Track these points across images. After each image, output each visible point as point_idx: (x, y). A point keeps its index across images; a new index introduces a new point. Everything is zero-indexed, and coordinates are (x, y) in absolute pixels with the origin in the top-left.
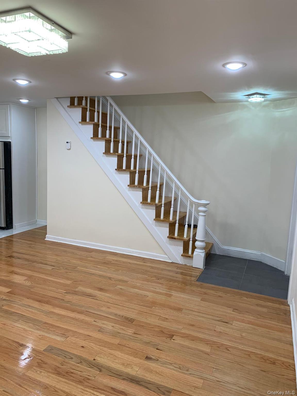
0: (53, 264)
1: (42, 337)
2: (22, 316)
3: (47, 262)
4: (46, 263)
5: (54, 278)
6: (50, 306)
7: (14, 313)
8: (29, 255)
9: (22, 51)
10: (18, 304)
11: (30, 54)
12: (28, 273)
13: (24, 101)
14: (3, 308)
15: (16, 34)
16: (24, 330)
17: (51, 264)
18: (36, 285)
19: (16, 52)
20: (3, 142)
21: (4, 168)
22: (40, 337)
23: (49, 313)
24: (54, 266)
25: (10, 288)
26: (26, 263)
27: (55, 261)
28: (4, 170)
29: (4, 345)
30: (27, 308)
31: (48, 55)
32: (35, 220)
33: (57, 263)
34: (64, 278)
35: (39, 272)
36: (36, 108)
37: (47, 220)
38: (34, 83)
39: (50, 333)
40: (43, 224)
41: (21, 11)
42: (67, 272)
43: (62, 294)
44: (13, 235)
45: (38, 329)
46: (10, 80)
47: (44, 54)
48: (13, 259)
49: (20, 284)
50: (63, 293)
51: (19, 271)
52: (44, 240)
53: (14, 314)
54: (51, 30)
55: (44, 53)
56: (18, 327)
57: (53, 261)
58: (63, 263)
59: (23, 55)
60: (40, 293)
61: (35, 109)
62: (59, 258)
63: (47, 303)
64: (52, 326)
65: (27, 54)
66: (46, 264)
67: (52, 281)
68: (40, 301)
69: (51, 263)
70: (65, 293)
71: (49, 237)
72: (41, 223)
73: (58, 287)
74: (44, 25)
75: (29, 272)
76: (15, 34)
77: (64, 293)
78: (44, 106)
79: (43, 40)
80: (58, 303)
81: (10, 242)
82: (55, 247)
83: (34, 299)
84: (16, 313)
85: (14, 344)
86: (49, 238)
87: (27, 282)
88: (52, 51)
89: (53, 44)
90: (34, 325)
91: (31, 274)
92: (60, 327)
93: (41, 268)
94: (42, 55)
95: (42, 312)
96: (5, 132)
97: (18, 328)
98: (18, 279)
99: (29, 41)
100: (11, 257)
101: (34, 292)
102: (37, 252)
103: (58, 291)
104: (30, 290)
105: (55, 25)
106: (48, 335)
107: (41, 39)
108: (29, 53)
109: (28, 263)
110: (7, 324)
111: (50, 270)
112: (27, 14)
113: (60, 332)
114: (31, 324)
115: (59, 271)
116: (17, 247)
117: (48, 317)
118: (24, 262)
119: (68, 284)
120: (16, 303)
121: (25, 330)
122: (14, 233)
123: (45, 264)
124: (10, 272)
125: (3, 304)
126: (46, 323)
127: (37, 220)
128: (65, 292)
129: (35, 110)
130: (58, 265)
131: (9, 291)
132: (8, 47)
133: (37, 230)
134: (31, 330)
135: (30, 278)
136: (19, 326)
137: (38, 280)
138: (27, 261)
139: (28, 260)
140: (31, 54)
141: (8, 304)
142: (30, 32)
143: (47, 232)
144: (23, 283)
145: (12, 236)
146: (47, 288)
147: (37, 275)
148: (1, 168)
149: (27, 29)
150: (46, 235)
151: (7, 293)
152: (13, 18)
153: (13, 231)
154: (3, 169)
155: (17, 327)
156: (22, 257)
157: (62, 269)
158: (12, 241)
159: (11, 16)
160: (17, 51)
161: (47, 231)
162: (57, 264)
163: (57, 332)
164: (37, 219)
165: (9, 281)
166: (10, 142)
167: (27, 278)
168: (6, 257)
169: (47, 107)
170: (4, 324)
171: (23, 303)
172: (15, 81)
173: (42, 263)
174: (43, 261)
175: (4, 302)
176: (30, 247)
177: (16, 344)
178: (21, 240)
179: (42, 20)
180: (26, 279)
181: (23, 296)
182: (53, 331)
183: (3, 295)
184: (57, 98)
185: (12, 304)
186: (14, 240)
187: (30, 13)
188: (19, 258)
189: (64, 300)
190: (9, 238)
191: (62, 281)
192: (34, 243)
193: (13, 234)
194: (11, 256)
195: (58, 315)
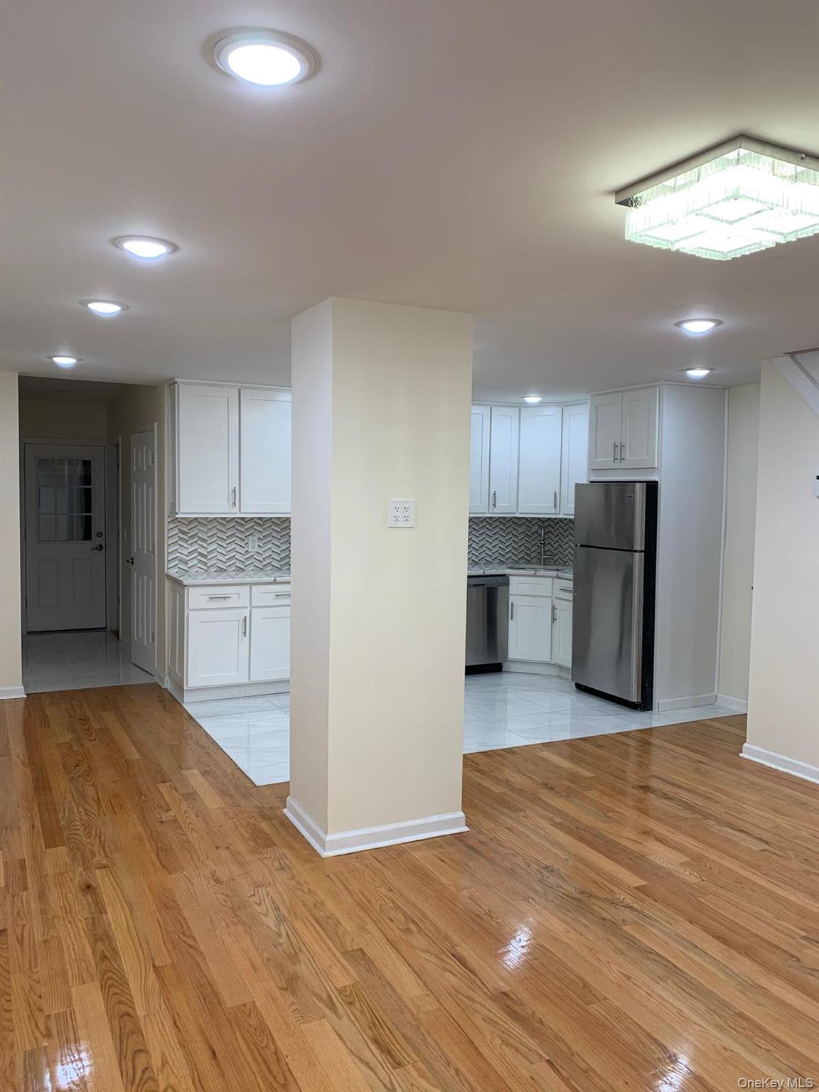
0: (765, 835)
1: (730, 1057)
2: (673, 969)
3: (747, 825)
4: (744, 829)
5: (769, 881)
6: (755, 967)
7: (651, 953)
8: (696, 793)
9: (708, 252)
10: (664, 931)
11: (729, 254)
12: (690, 846)
13: (698, 373)
14: (623, 928)
15: (698, 212)
16: (680, 1012)
17: (759, 834)
18: (714, 889)
19: (694, 256)
20: (645, 484)
21: (643, 549)
22: (726, 1054)
23: (752, 986)
24: (767, 843)
25: (642, 877)
26: (687, 814)
27: (770, 828)
28: (643, 554)
29: (629, 1038)
30: (687, 949)
31: (784, 244)
32: (713, 694)
33: (777, 835)
34: (798, 889)
35: (723, 851)
36: (730, 387)
37: (747, 700)
38: (730, 323)
39: (755, 1054)
40: (735, 708)
41: (717, 152)
42: (809, 873)
43: (794, 938)
44: (651, 729)
45: (718, 1027)
46: (667, 325)
47: (768, 247)
48: (652, 795)
49: (669, 874)
50: (796, 936)
51: (669, 835)
52: (738, 756)
53: (652, 956)
54: (796, 178)
55: (768, 241)
56: (663, 999)
57: (764, 826)
58: (796, 839)
59: (712, 260)
60: (724, 916)
61: (727, 390)
62: (782, 822)
63: (747, 952)
64: (765, 1034)
65: (721, 254)
66: (742, 831)
67: (762, 887)
68: (724, 941)
69: (759, 831)
70: (803, 938)
71: (752, 751)
72: (729, 705)
73: (779, 913)
74: (776, 170)
75: (694, 843)
76: (697, 215)
77: (801, 938)
78: (753, 380)
79: (772, 209)
80: (781, 964)
81: (643, 746)
82: (770, 784)
83: (706, 929)
84: (658, 955)
85: (653, 1047)
86: (750, 752)
87: (687, 873)
88: (793, 232)
89: (801, 212)
90: (709, 1009)
91: (700, 851)
92: (788, 1046)
93: (728, 840)
94: (764, 249)
95: (732, 977)
96: (646, 457)
97: (665, 1003)
98: (663, 857)
99: (730, 223)
100: (645, 788)
101: (708, 906)
102: (718, 790)
103: (779, 924)
104: (696, 898)
105: (808, 160)
106: (750, 1059)
107: (766, 208)
108: (728, 252)
109: (693, 816)
110: (633, 980)
111: (756, 851)
112: (732, 155)
113: (789, 1063)
114: (698, 1005)
115: (784, 863)
116: (663, 764)
117: (749, 998)
118: (680, 809)
119: (811, 912)
120: (657, 925)
121: (682, 1016)
122: (655, 724)
123: (738, 830)
124: (644, 833)
125: (625, 918)
126: (740, 1015)
127: (716, 696)
128: (804, 934)
129: (726, 394)
130: (781, 842)
131: (640, 884)
132: (674, 249)
133: (716, 724)
134: (700, 1022)
135: (696, 861)
136: (667, 997)
137: (720, 872)
138: (690, 810)
139: (692, 806)
140: (733, 253)
141: (637, 922)
142: (736, 199)
143: (746, 734)
144: (679, 872)
145: (649, 731)
146: (745, 904)
147: (717, 860)
148: (637, 549)
149: (729, 194)
150: (743, 744)
151: (635, 890)
152: (693, 175)
153: (653, 716)
154: (641, 551)
155: (661, 997)
156: (674, 795)
157: (793, 857)
158: (650, 744)
159: (688, 173)
160: (696, 253)
161: (746, 731)
162: (778, 838)
163: (778, 1057)
164: (718, 692)
165: (641, 857)
166: (657, 482)
167: (688, 859)
168: (634, 788)
169: (760, 382)
170: (628, 978)
171: (678, 931)
172: (682, 326)
173: (731, 826)
174: (733, 821)
175: (627, 913)
176: (697, 770)
177: (656, 1048)
178: (672, 746)
179: (770, 159)
180: (684, 863)
181: (678, 910)
182: (765, 1049)
183: (626, 894)
184: (792, 354)
185: (648, 926)
186: (655, 741)
187: (739, 151)
188: (667, 797)
189: (799, 960)
190: (644, 736)
191: (792, 898)
192: (708, 759)
193: (653, 726)
194: (646, 786)
195: (782, 1003)
